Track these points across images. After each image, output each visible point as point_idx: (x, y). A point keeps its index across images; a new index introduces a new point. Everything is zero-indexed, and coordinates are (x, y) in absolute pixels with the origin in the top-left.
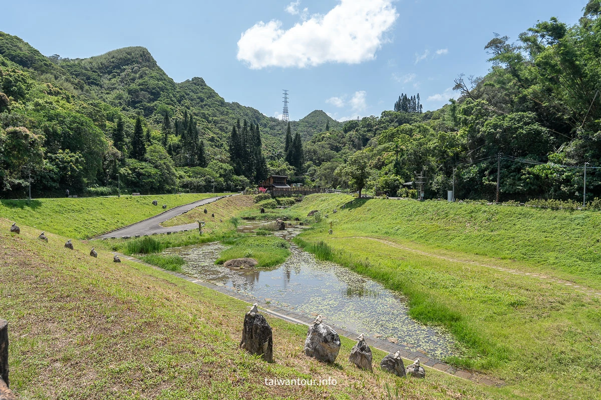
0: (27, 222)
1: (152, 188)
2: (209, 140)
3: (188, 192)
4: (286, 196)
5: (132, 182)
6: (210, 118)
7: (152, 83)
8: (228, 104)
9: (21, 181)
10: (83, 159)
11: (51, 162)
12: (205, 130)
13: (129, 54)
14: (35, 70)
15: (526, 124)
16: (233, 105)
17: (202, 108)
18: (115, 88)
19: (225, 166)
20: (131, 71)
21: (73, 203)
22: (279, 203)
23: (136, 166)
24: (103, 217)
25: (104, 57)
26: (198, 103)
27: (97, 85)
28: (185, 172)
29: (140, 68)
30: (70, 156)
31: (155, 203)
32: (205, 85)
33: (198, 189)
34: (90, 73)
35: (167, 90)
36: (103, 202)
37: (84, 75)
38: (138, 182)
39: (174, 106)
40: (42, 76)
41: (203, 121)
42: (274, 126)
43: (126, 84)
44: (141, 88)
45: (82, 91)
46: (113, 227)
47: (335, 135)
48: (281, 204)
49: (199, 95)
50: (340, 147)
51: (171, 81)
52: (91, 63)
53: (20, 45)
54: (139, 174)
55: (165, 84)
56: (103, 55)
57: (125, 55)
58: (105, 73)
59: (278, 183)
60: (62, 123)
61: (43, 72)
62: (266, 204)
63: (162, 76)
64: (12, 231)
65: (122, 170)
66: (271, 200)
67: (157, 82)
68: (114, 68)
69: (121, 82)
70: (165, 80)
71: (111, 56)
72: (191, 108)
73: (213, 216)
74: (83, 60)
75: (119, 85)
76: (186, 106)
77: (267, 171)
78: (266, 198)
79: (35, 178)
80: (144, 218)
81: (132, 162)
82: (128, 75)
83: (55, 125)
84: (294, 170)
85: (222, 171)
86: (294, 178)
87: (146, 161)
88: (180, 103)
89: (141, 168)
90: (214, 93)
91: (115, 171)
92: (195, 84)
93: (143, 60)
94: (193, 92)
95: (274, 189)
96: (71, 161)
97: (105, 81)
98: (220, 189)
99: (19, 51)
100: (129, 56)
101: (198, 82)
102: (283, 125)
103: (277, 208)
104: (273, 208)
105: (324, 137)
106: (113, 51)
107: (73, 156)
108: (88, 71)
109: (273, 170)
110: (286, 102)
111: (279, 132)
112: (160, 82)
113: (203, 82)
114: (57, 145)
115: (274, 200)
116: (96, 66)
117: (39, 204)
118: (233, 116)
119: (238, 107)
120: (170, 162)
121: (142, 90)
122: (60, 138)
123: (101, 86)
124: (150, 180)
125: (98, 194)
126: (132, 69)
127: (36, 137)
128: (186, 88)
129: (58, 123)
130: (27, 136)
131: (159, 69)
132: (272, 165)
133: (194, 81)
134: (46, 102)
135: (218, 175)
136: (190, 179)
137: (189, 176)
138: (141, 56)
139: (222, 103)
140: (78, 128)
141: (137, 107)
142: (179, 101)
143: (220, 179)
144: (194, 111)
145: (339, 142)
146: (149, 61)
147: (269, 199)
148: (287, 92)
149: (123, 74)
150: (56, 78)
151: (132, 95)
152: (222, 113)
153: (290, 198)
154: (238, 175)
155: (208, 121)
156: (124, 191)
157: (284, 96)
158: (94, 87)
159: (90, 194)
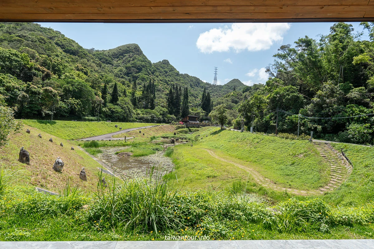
0: (45, 130)
1: (119, 118)
2: (166, 95)
3: (141, 122)
4: (196, 127)
5: (109, 116)
6: (169, 83)
7: (139, 63)
8: (182, 75)
9: (49, 112)
10: (81, 103)
11: (65, 104)
12: (164, 89)
13: (129, 47)
14: (78, 57)
15: (292, 92)
16: (185, 75)
17: (166, 77)
18: (119, 66)
19: (163, 109)
20: (128, 56)
21: (72, 123)
22: (190, 130)
23: (111, 107)
24: (85, 131)
25: (115, 49)
26: (164, 74)
27: (111, 64)
28: (141, 112)
29: (133, 55)
30: (75, 101)
31: (116, 126)
32: (169, 64)
33: (147, 121)
34: (107, 58)
35: (146, 67)
36: (88, 124)
37: (105, 59)
38: (111, 116)
39: (149, 76)
40: (81, 60)
41: (164, 84)
42: (208, 87)
43: (125, 64)
44: (132, 66)
45: (100, 67)
46: (88, 136)
47: (236, 94)
48: (191, 132)
49: (165, 69)
50: (238, 101)
51: (149, 62)
52: (109, 52)
53: (74, 44)
54: (112, 112)
55: (146, 64)
56: (115, 48)
57: (126, 48)
58: (115, 58)
59: (192, 120)
60: (72, 85)
61: (82, 58)
62: (182, 131)
63: (145, 59)
64: (27, 132)
65: (104, 109)
66: (186, 129)
67: (141, 63)
68: (120, 55)
69: (123, 62)
70: (146, 61)
71: (119, 49)
72: (159, 77)
73: (144, 134)
74: (105, 51)
75: (122, 64)
76: (156, 76)
77: (189, 113)
78: (182, 127)
79: (57, 111)
80: (107, 133)
81: (110, 105)
82: (127, 59)
83: (70, 86)
84: (205, 113)
85: (161, 112)
86: (204, 117)
87: (117, 105)
88: (153, 74)
89: (114, 109)
90: (174, 68)
91: (100, 109)
92: (164, 63)
93: (135, 51)
94: (162, 68)
95: (188, 123)
96: (75, 104)
97: (115, 62)
98: (159, 122)
99: (72, 47)
100: (128, 49)
101: (166, 62)
102: (213, 87)
103: (188, 133)
104: (186, 133)
105: (230, 95)
106: (121, 46)
107: (76, 101)
108: (107, 56)
109: (192, 113)
110: (216, 74)
111: (211, 91)
112: (143, 63)
113: (168, 62)
114: (70, 95)
115: (187, 129)
116: (111, 54)
117: (55, 123)
118: (183, 81)
119: (187, 77)
120: (131, 106)
121: (133, 67)
122: (71, 92)
123: (113, 65)
124: (118, 115)
125: (89, 120)
126: (129, 56)
127: (56, 92)
128: (158, 66)
129: (71, 85)
130: (52, 91)
131: (144, 55)
132: (193, 110)
133: (163, 62)
134: (70, 75)
135: (159, 114)
136: (143, 115)
137: (143, 114)
138: (134, 48)
139: (178, 74)
140: (80, 88)
141: (130, 76)
142: (153, 73)
143: (160, 116)
144: (161, 79)
145: (238, 99)
146: (138, 51)
147: (185, 128)
148: (217, 68)
149: (124, 58)
150: (88, 61)
151: (127, 70)
152: (177, 80)
153: (197, 129)
154: (171, 114)
155: (167, 84)
156: (104, 120)
157: (215, 70)
158: (109, 65)
159: (85, 120)
